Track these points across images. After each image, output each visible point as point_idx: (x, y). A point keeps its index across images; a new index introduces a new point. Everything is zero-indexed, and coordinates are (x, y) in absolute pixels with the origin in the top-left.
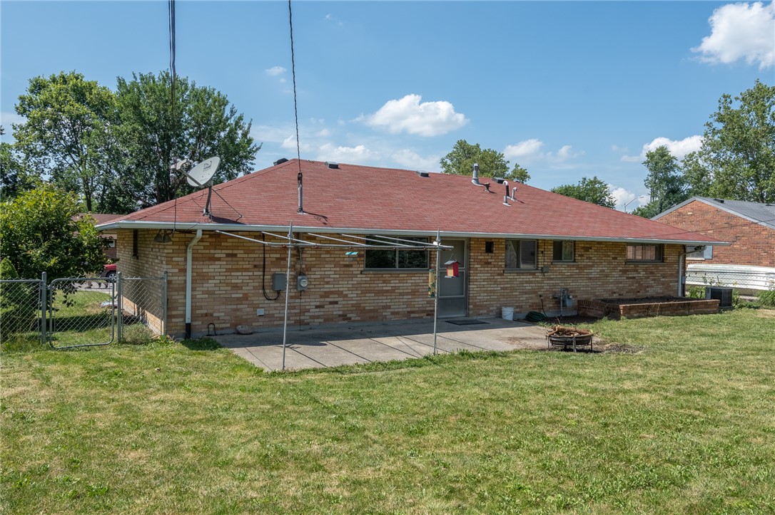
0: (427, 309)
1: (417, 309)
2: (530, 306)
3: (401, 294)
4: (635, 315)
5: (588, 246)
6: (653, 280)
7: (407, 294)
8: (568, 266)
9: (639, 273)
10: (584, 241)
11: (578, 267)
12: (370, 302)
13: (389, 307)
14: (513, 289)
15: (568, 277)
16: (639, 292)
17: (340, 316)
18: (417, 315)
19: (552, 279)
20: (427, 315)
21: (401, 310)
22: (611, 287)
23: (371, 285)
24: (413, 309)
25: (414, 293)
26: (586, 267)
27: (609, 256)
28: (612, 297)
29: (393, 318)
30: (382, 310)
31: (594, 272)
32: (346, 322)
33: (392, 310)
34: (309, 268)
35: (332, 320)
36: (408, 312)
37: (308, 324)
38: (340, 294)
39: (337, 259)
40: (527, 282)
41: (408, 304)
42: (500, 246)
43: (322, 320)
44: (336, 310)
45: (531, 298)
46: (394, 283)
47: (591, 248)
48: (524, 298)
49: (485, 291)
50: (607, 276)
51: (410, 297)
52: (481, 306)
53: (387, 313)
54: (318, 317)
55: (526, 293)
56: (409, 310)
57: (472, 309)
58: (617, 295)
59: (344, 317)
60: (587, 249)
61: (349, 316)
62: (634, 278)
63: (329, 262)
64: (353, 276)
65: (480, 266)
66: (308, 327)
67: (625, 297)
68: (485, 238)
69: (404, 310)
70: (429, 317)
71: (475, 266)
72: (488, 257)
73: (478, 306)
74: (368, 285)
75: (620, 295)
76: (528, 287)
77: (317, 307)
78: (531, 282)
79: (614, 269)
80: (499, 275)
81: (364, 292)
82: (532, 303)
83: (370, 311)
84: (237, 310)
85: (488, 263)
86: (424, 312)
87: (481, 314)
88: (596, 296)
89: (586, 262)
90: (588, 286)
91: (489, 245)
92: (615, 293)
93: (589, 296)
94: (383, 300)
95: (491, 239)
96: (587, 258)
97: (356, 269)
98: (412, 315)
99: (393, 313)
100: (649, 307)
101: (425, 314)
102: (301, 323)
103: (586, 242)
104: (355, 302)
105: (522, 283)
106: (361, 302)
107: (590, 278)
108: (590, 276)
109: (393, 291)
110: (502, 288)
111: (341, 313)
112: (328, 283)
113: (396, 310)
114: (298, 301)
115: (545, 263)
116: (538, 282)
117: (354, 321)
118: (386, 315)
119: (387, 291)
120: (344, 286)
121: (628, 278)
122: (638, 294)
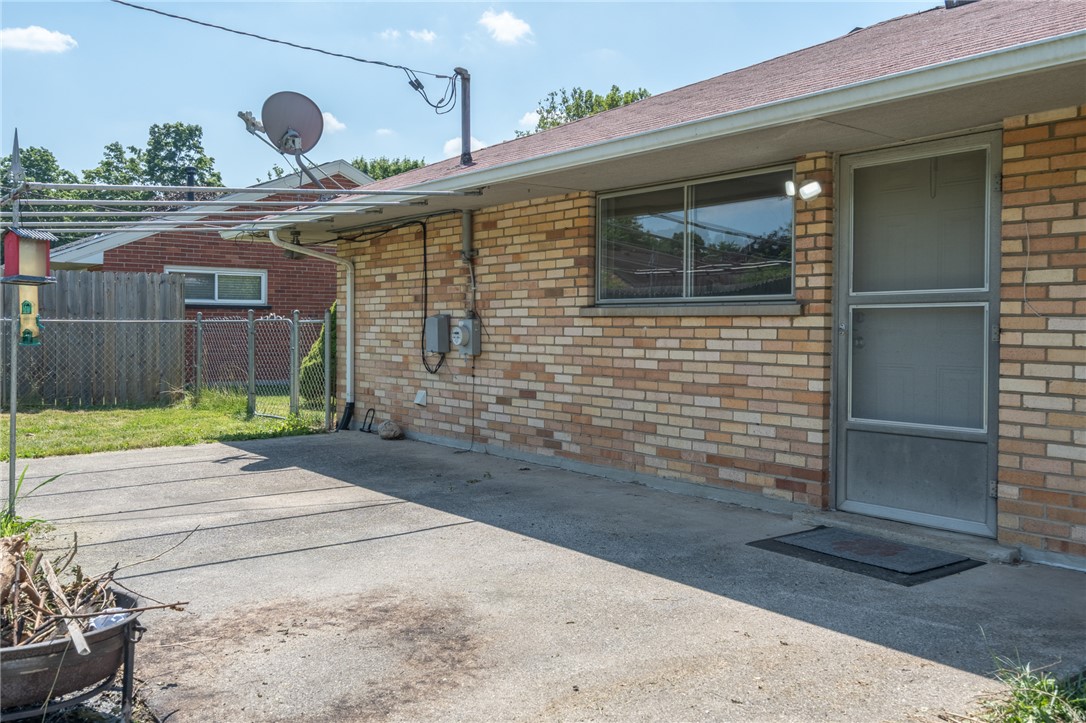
0: (781, 459)
1: (740, 453)
3: (688, 389)
7: (707, 390)
12: (610, 405)
13: (646, 428)
17: (540, 432)
18: (739, 476)
20: (781, 484)
21: (686, 445)
23: (606, 352)
24: (726, 451)
25: (728, 388)
29: (665, 469)
30: (632, 436)
32: (550, 452)
33: (661, 441)
36: (711, 458)
37: (485, 440)
38: (538, 369)
39: (533, 276)
41: (709, 426)
43: (507, 437)
44: (531, 414)
46: (666, 348)
51: (715, 402)
53: (646, 447)
54: (501, 427)
56: (713, 449)
57: (1013, 508)
59: (545, 434)
61: (558, 436)
63: (519, 284)
64: (564, 322)
65: (1066, 275)
69: (697, 446)
70: (787, 495)
71: (1034, 277)
73: (1059, 495)
74: (597, 352)
77: (501, 401)
81: (592, 371)
83: (604, 432)
84: (396, 388)
86: (764, 468)
94: (636, 405)
97: (573, 302)
98: (725, 473)
99: (664, 452)
101: (771, 480)
102: (474, 434)
104: (567, 399)
106: (583, 400)
109: (660, 376)
111: (541, 424)
112: (517, 339)
113: (673, 443)
114: (470, 380)
117: (568, 454)
118: (643, 455)
119: (645, 374)
120: (547, 350)
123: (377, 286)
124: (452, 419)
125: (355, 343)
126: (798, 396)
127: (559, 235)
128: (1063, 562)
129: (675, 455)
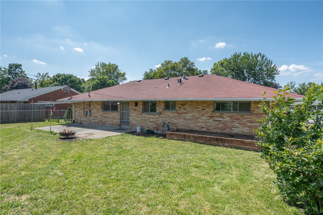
2: (153, 128)
3: (110, 118)
4: (175, 138)
5: (184, 103)
6: (238, 123)
7: (112, 118)
8: (172, 112)
9: (225, 118)
10: (181, 101)
11: (178, 113)
12: (104, 120)
13: (107, 122)
14: (145, 120)
15: (172, 117)
16: (225, 129)
17: (97, 122)
18: (114, 125)
19: (164, 118)
22: (200, 124)
23: (103, 115)
24: (113, 123)
25: (113, 118)
26: (183, 113)
27: (199, 108)
28: (202, 130)
31: (189, 116)
34: (92, 110)
35: (96, 123)
38: (97, 116)
40: (151, 118)
41: (112, 121)
42: (140, 104)
44: (96, 121)
45: (154, 125)
46: (108, 115)
47: (186, 104)
48: (150, 124)
49: (135, 120)
50: (197, 118)
52: (133, 125)
53: (107, 123)
54: (93, 122)
55: (151, 122)
57: (130, 126)
58: (206, 129)
59: (98, 123)
60: (183, 105)
62: (220, 121)
63: (95, 108)
64: (100, 112)
65: (133, 111)
66: (91, 124)
67: (212, 131)
68: (135, 101)
69: (111, 123)
70: (117, 126)
71: (131, 111)
72: (136, 108)
73: (132, 125)
75: (207, 129)
76: (152, 120)
77: (93, 120)
78: (153, 118)
79: (203, 115)
80: (140, 114)
81: (102, 117)
82: (154, 127)
83: (103, 122)
84: (81, 118)
85: (136, 110)
86: (116, 124)
87: (134, 128)
88: (190, 128)
89: (183, 111)
90: (184, 122)
91: (136, 104)
92: (204, 128)
93: (186, 127)
94: (106, 120)
95: (137, 101)
96: (184, 109)
97: (100, 110)
98: (113, 125)
99: (108, 124)
100: (184, 136)
102: (90, 123)
103: (183, 101)
104: (100, 119)
105: (149, 118)
107: (186, 119)
108: (185, 118)
109: (108, 117)
110: (141, 119)
112: (95, 114)
114: (90, 118)
115: (160, 111)
116: (156, 118)
119: (107, 117)
120: (98, 115)
121: (213, 121)
122: (224, 131)
123: (78, 107)
124: (88, 122)
125: (75, 113)
126: (118, 119)
127: (99, 104)
128: (133, 129)
129: (109, 124)
